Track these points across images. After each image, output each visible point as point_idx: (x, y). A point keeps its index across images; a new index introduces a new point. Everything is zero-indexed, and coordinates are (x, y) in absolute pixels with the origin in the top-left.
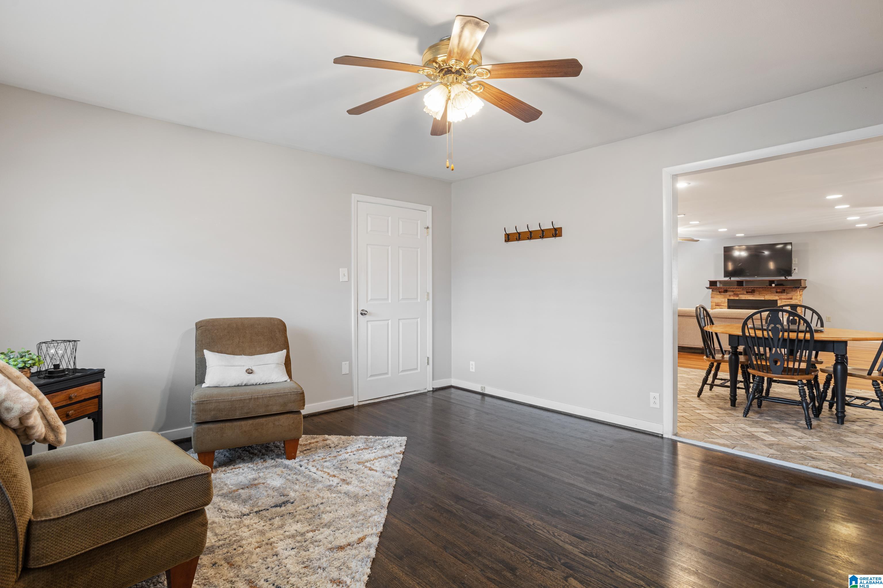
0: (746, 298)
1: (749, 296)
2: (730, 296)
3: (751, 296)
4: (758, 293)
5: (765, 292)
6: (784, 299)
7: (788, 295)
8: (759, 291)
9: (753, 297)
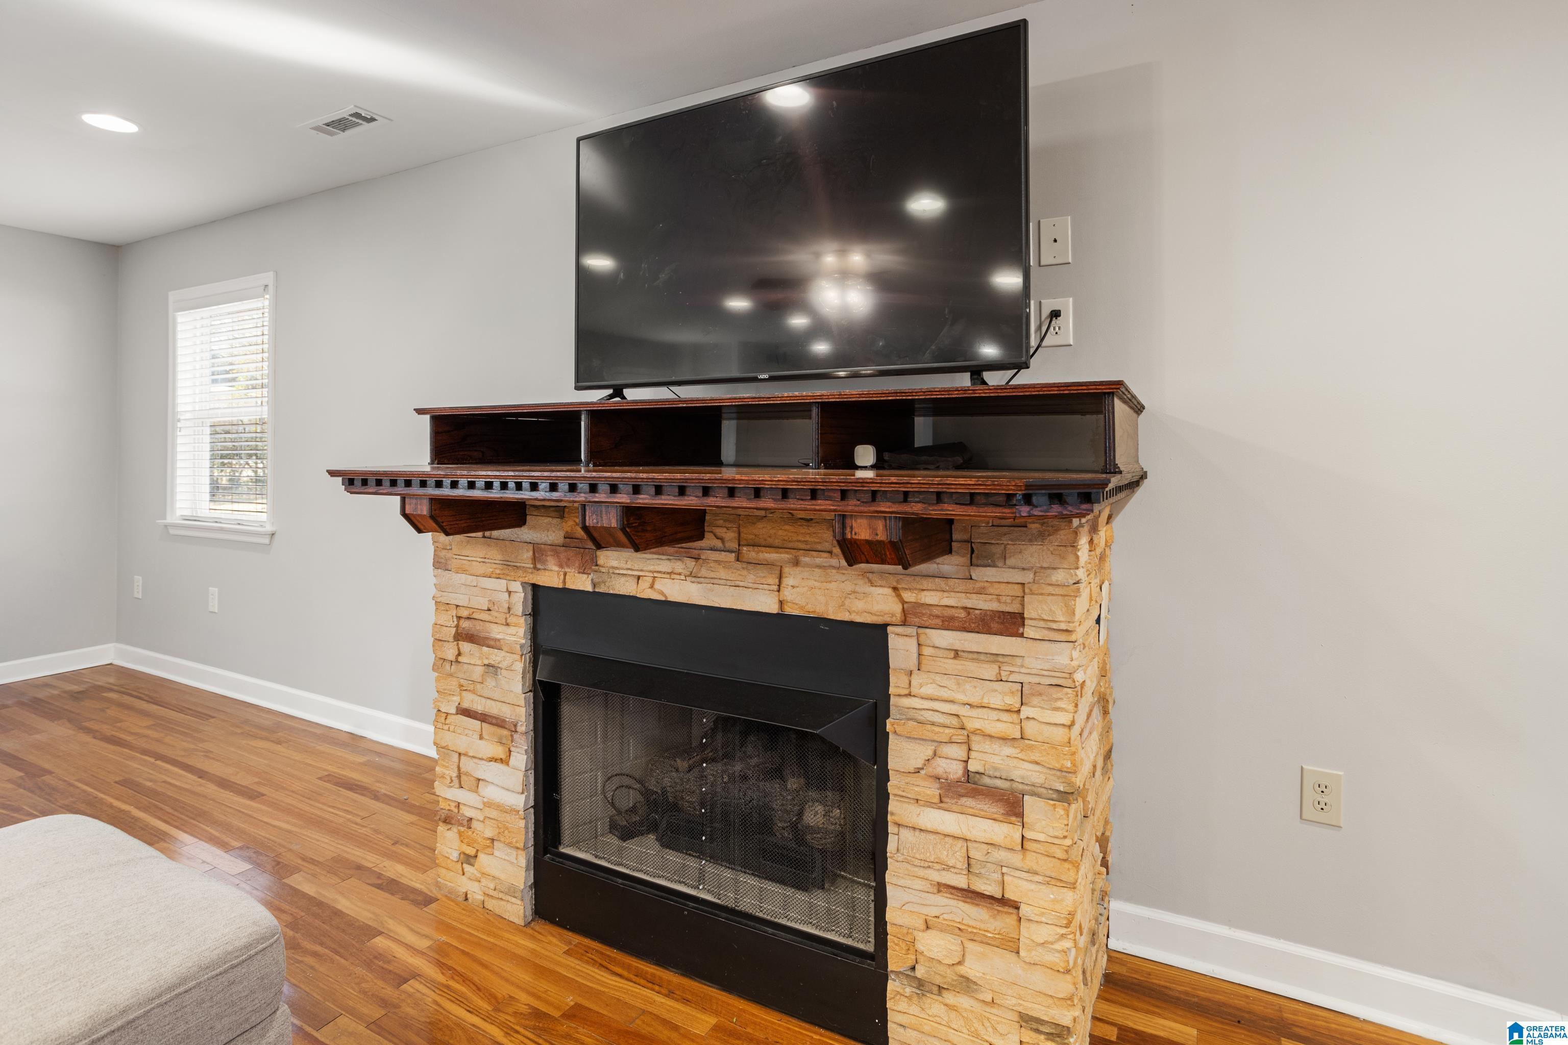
0: (644, 592)
1: (665, 565)
2: (538, 553)
3: (679, 566)
4: (730, 535)
5: (784, 532)
6: (948, 623)
7: (983, 574)
8: (738, 520)
9: (692, 575)
